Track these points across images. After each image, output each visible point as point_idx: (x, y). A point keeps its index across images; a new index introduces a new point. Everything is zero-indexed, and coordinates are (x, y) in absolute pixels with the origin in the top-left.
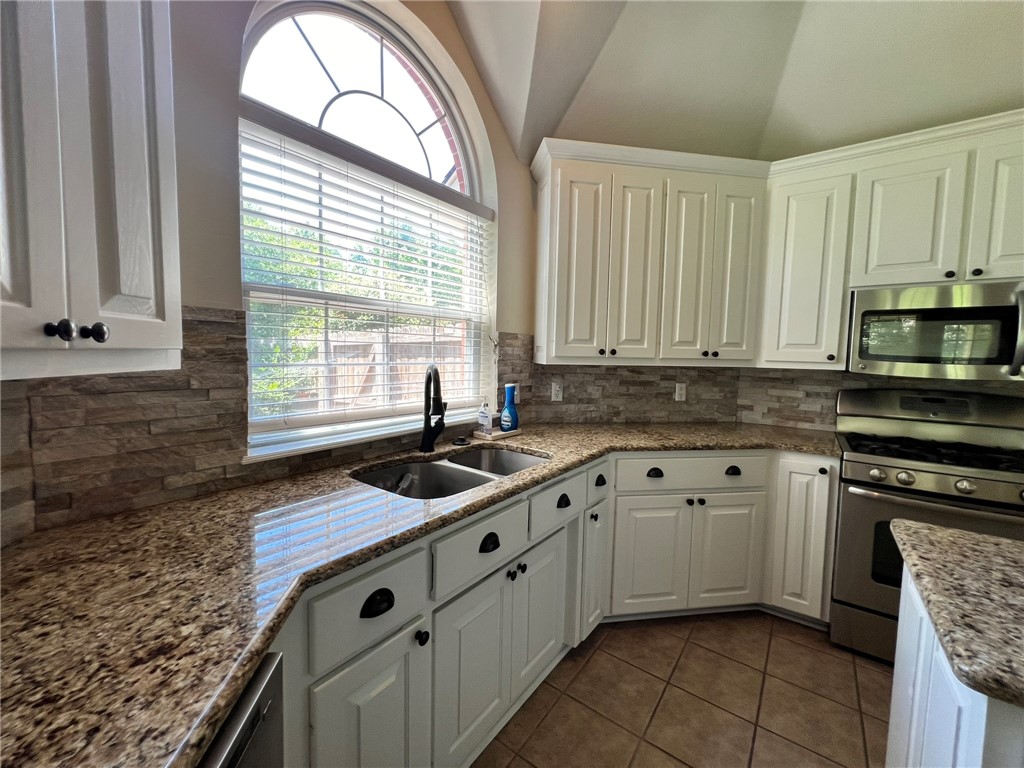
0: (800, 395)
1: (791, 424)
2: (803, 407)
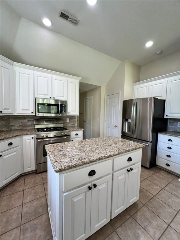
1: (25, 128)
2: (27, 124)
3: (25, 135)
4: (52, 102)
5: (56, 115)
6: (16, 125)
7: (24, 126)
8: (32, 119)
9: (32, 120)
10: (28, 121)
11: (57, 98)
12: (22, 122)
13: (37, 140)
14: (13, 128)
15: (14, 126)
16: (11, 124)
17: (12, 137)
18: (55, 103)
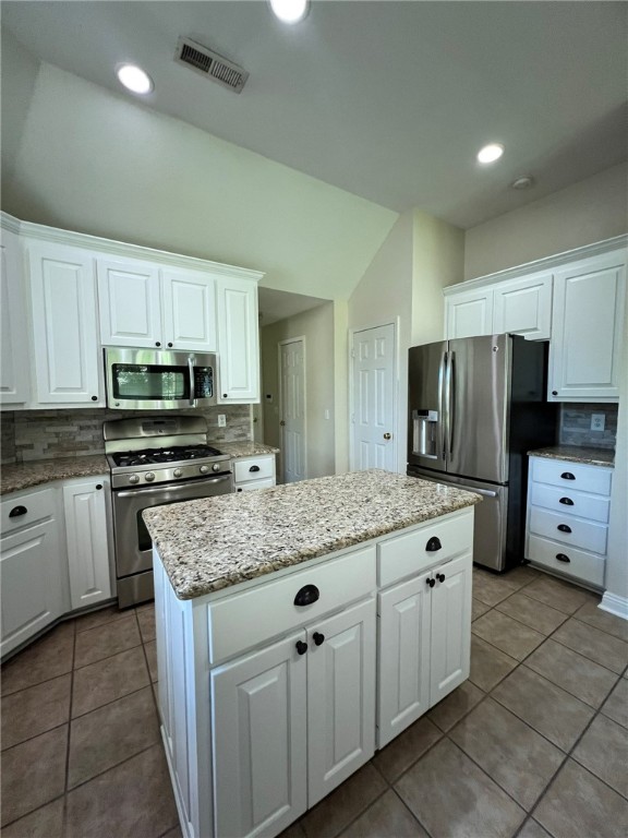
0: (75, 429)
1: (71, 454)
2: (78, 439)
3: (69, 477)
4: (165, 359)
5: (179, 404)
6: (37, 445)
7: (65, 445)
8: (95, 422)
9: (95, 426)
10: (81, 428)
11: (180, 345)
12: (57, 435)
13: (116, 495)
14: (27, 455)
15: (31, 447)
16: (18, 443)
17: (25, 487)
18: (174, 364)
